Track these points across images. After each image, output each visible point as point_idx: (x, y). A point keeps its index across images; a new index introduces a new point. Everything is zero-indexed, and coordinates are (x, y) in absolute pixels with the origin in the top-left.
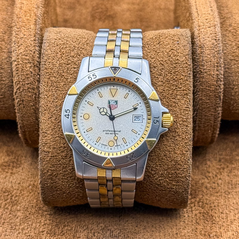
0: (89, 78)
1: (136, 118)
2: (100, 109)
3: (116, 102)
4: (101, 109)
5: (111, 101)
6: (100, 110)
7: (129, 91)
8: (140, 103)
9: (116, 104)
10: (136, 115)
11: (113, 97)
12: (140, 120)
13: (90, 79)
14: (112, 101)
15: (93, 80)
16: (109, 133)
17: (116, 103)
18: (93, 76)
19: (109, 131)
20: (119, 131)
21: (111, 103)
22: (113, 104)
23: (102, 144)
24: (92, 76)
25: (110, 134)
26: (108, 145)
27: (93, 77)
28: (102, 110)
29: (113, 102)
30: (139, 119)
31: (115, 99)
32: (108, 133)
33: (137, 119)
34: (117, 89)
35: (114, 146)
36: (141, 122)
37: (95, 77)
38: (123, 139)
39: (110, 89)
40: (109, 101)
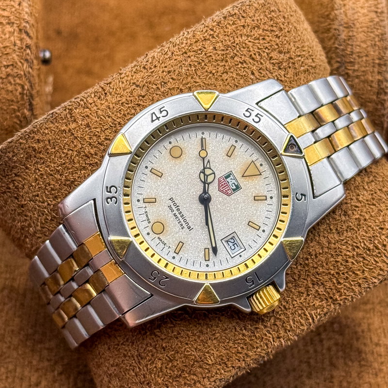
0: (247, 111)
1: (232, 241)
2: (208, 166)
3: (238, 188)
4: (210, 168)
5: (232, 177)
7: (271, 198)
8: (264, 231)
9: (234, 190)
10: (236, 237)
11: (243, 176)
12: (233, 251)
13: (248, 114)
14: (235, 179)
15: (249, 121)
16: (174, 213)
17: (234, 187)
18: (256, 116)
19: (178, 210)
20: (189, 228)
21: (229, 180)
22: (230, 183)
23: (146, 212)
24: (254, 114)
25: (175, 215)
26: (151, 225)
27: (253, 116)
28: (207, 172)
29: (234, 181)
30: (233, 248)
31: (242, 182)
32: (172, 211)
33: (231, 244)
34: (261, 174)
35: (157, 236)
36: (231, 254)
37: (257, 119)
38: (180, 242)
39: (253, 161)
40: (231, 174)
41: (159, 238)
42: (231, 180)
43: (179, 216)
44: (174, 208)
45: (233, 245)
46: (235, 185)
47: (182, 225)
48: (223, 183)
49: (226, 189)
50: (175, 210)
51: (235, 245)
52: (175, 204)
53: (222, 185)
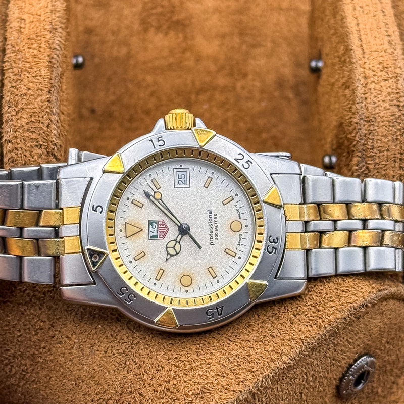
1: (180, 182)
2: (169, 256)
4: (168, 254)
5: (152, 234)
6: (172, 255)
7: (128, 199)
8: (150, 175)
9: (156, 223)
10: (176, 183)
11: (142, 230)
12: (185, 173)
14: (150, 231)
16: (216, 232)
17: (154, 224)
19: (211, 232)
20: (210, 212)
21: (155, 233)
22: (156, 229)
23: (239, 245)
25: (216, 230)
26: (241, 232)
28: (172, 252)
29: (152, 230)
30: (183, 177)
31: (146, 226)
32: (216, 234)
33: (183, 180)
34: (126, 223)
35: (240, 220)
36: (188, 172)
38: (224, 205)
39: (127, 238)
40: (151, 237)
41: (240, 218)
42: (153, 232)
43: (213, 227)
44: (214, 236)
45: (181, 178)
46: (153, 226)
47: (215, 218)
48: (162, 233)
49: (162, 226)
50: (214, 233)
51: (180, 177)
52: (211, 238)
53: (163, 232)
